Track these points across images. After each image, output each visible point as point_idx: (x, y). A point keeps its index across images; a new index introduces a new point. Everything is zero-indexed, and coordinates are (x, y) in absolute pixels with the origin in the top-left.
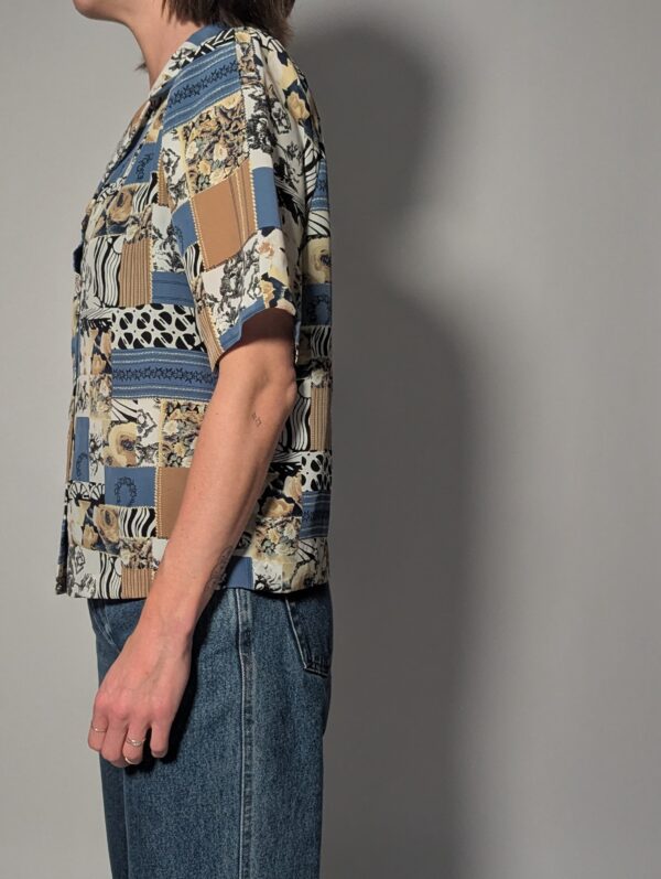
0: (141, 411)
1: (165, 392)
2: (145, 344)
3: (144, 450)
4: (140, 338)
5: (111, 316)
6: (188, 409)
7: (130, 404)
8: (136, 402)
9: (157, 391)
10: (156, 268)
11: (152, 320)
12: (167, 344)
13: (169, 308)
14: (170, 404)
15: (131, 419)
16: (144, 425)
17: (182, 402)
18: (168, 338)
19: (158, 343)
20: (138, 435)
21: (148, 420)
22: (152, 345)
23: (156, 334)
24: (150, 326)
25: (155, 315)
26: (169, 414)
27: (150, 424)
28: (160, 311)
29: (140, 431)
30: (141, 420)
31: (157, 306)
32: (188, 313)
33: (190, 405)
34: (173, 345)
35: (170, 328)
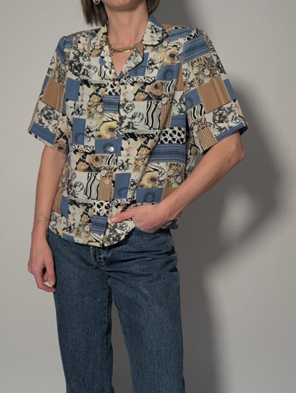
0: (160, 167)
1: (170, 159)
2: (165, 142)
3: (160, 181)
4: (163, 140)
5: (155, 133)
6: (177, 166)
7: (156, 164)
8: (159, 164)
9: (167, 160)
10: (173, 114)
11: (169, 134)
12: (173, 142)
13: (176, 129)
14: (171, 164)
15: (155, 170)
16: (161, 172)
17: (175, 163)
18: (174, 139)
19: (170, 142)
20: (158, 176)
21: (163, 170)
22: (168, 143)
23: (170, 139)
24: (167, 136)
25: (170, 131)
26: (170, 167)
27: (163, 172)
28: (172, 130)
29: (159, 174)
30: (160, 170)
31: (171, 128)
32: (183, 130)
33: (178, 164)
34: (175, 142)
35: (175, 136)
